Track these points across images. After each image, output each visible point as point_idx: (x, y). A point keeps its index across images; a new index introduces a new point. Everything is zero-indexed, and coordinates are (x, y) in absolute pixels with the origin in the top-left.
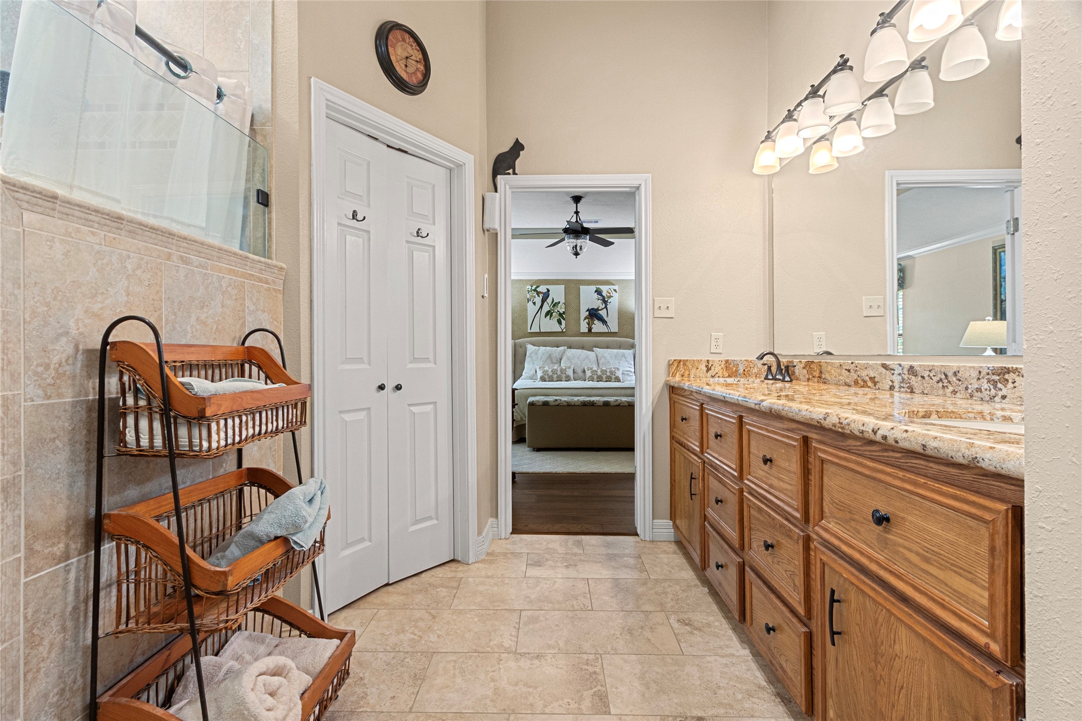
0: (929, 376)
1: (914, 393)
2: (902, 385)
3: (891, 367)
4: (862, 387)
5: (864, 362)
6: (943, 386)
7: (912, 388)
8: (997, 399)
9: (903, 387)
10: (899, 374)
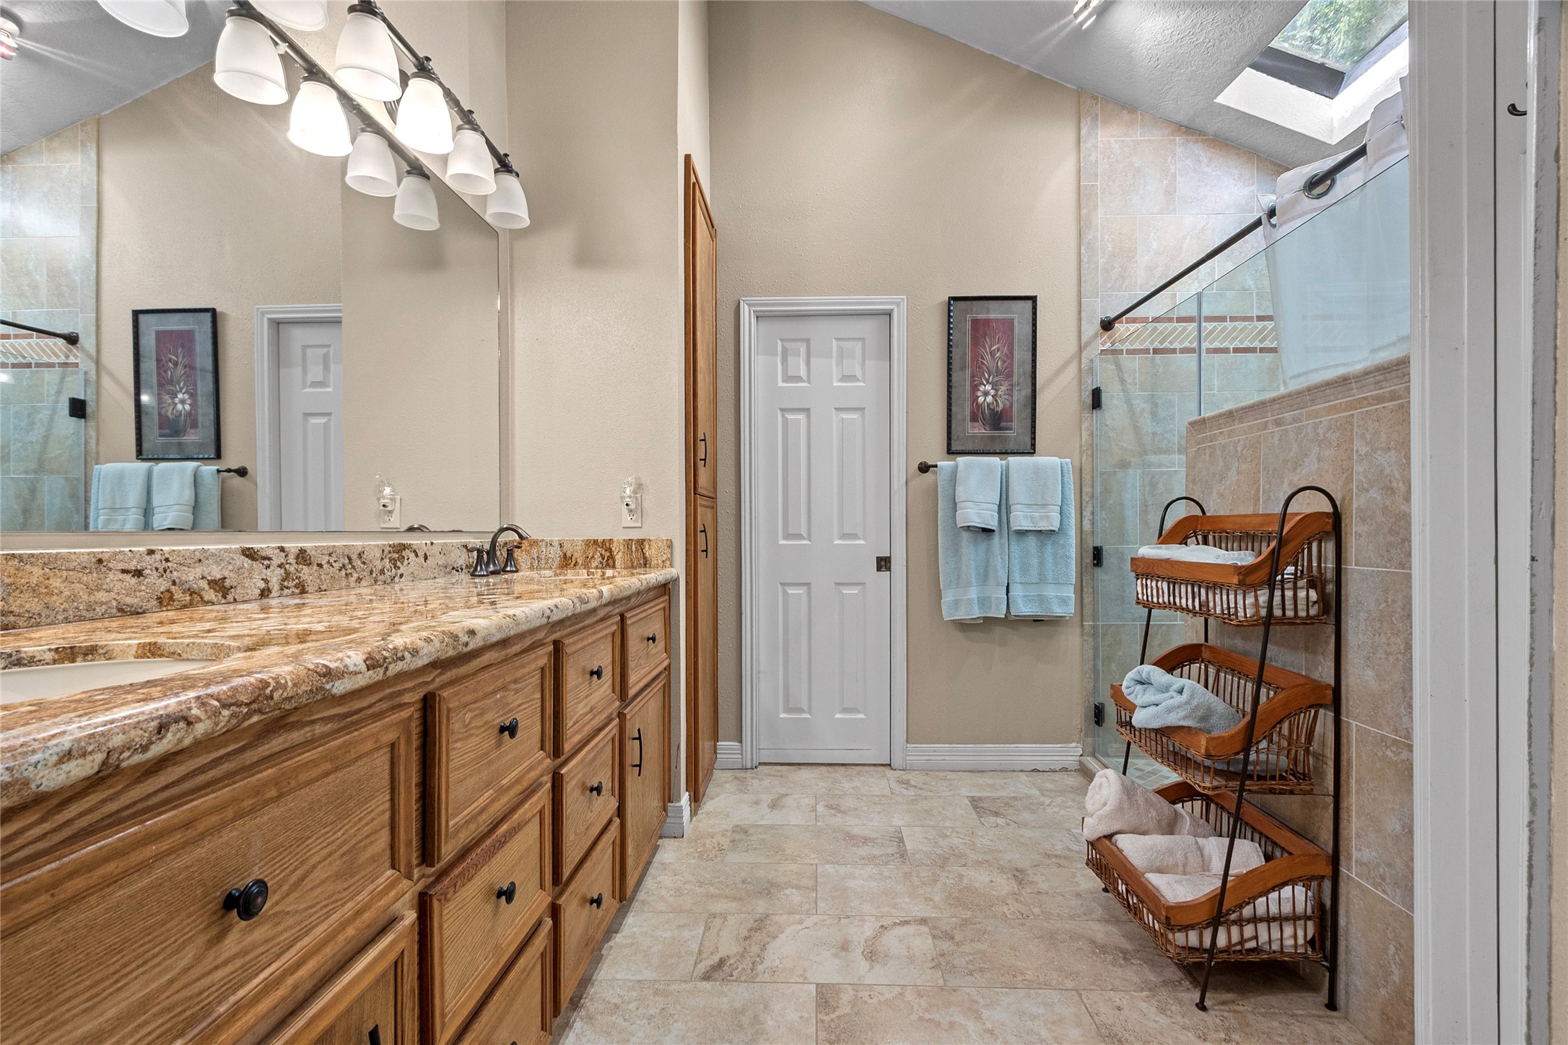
0: (328, 562)
1: (307, 592)
2: (286, 584)
3: (263, 554)
4: (185, 606)
5: (192, 548)
6: (346, 574)
7: (303, 586)
8: (397, 579)
9: (288, 588)
10: (280, 566)
